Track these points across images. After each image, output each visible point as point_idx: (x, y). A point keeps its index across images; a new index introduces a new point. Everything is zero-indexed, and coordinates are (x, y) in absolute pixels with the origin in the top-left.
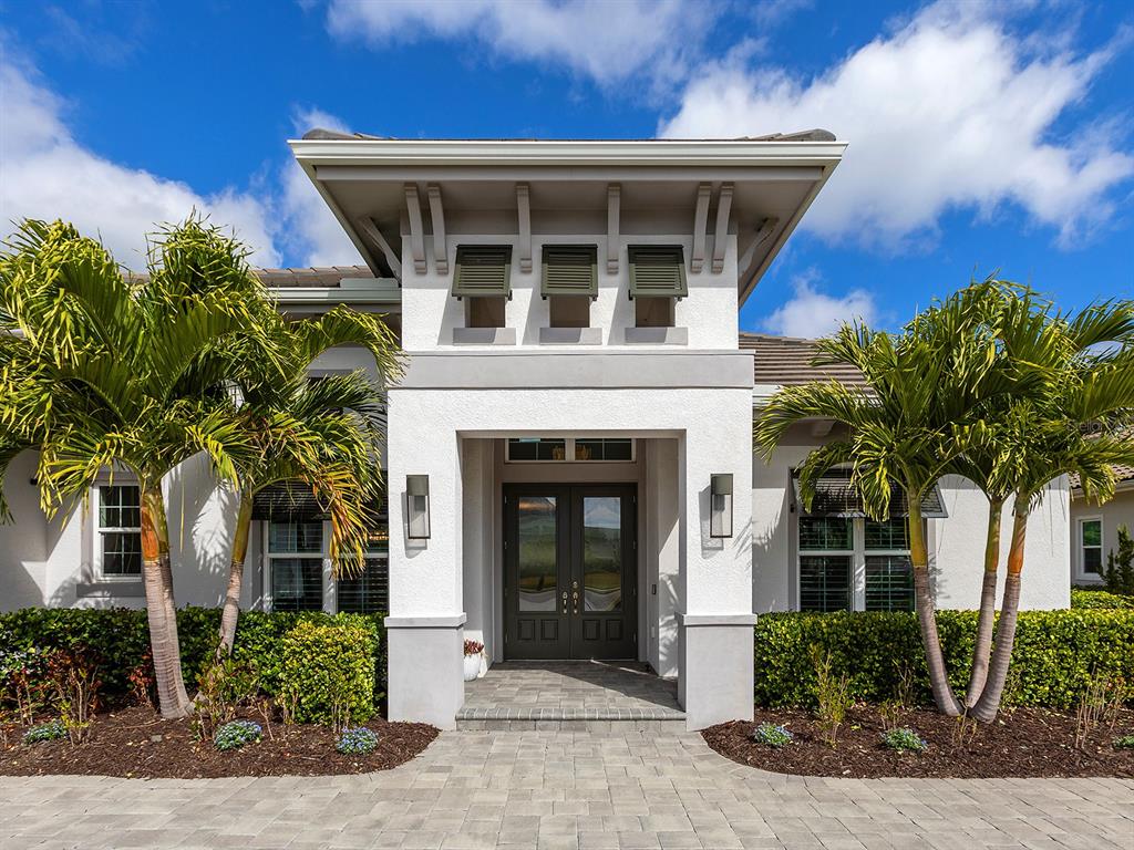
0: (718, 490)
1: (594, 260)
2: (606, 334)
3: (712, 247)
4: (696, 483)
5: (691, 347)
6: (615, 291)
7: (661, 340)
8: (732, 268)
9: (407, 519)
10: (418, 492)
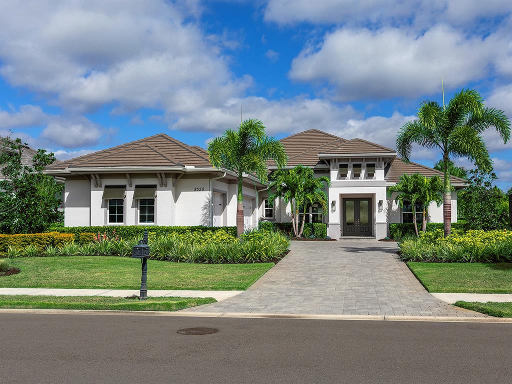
0: (380, 203)
1: (361, 167)
2: (363, 178)
3: (379, 164)
4: (377, 202)
5: (376, 180)
6: (364, 171)
7: (372, 179)
8: (383, 167)
9: (332, 207)
10: (333, 203)
